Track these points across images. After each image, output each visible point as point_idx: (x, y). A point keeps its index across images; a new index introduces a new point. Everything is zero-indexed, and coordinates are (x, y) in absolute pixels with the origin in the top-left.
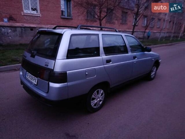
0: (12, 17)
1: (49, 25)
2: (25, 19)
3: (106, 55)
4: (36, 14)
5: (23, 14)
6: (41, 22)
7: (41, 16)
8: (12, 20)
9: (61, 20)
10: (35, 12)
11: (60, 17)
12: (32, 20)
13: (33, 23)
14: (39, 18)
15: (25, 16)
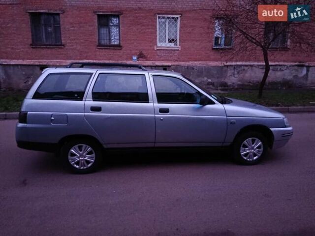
0: (142, 54)
1: (191, 62)
2: (158, 55)
3: (93, 101)
4: (173, 47)
5: (155, 49)
6: (179, 59)
7: (180, 49)
8: (142, 57)
9: (212, 53)
10: (172, 45)
11: (211, 49)
12: (167, 56)
13: (168, 60)
14: (177, 52)
15: (158, 51)
